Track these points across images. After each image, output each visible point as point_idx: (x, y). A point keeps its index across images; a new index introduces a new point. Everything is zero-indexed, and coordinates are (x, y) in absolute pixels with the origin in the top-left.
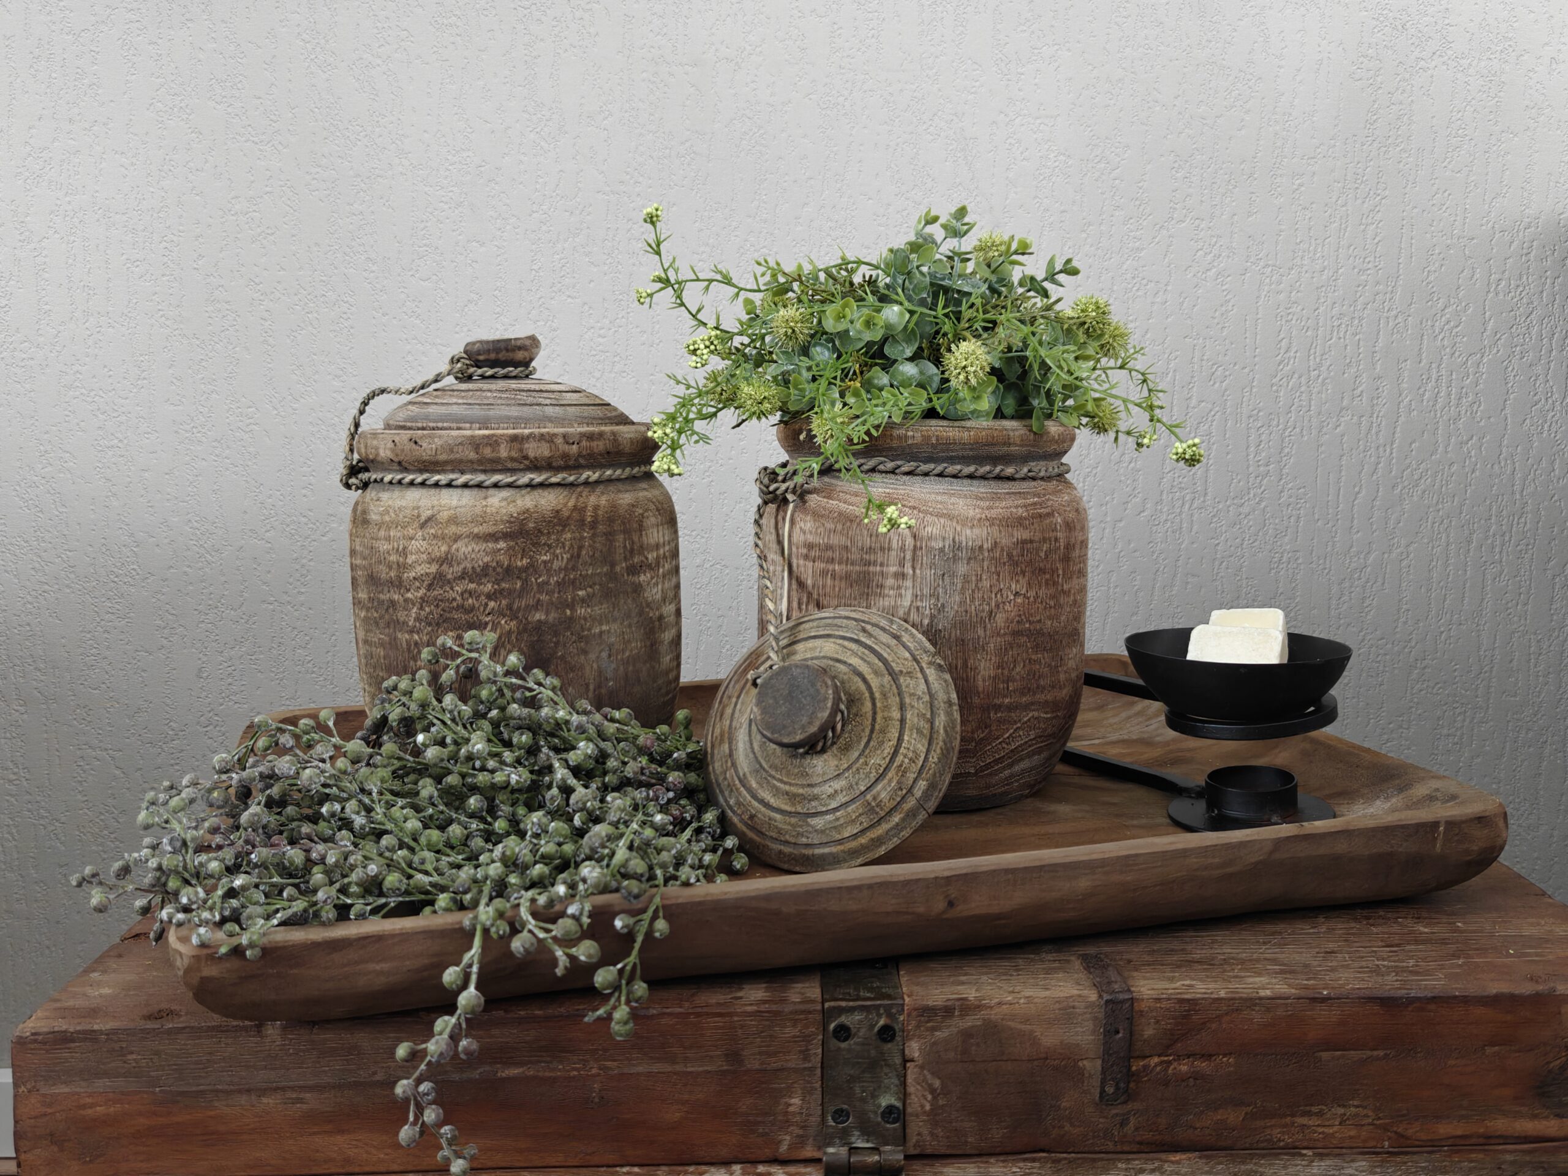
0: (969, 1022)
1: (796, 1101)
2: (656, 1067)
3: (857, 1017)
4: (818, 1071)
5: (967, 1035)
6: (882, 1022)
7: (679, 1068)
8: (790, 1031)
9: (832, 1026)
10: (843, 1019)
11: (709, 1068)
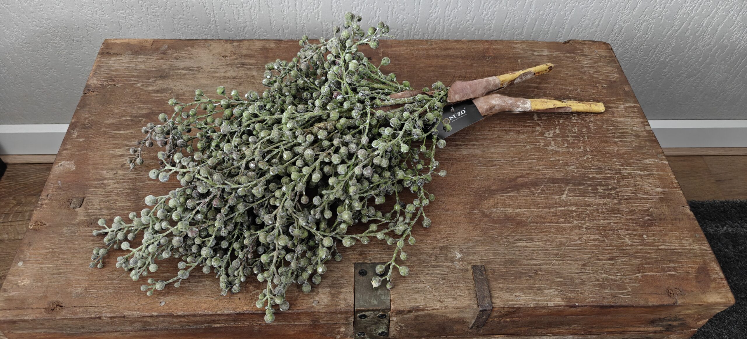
0: (419, 313)
1: (343, 329)
2: (281, 323)
3: (369, 313)
4: (352, 324)
5: (417, 317)
6: (381, 313)
7: (292, 323)
8: (339, 316)
9: (358, 315)
10: (363, 313)
11: (304, 323)
